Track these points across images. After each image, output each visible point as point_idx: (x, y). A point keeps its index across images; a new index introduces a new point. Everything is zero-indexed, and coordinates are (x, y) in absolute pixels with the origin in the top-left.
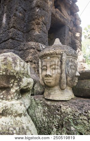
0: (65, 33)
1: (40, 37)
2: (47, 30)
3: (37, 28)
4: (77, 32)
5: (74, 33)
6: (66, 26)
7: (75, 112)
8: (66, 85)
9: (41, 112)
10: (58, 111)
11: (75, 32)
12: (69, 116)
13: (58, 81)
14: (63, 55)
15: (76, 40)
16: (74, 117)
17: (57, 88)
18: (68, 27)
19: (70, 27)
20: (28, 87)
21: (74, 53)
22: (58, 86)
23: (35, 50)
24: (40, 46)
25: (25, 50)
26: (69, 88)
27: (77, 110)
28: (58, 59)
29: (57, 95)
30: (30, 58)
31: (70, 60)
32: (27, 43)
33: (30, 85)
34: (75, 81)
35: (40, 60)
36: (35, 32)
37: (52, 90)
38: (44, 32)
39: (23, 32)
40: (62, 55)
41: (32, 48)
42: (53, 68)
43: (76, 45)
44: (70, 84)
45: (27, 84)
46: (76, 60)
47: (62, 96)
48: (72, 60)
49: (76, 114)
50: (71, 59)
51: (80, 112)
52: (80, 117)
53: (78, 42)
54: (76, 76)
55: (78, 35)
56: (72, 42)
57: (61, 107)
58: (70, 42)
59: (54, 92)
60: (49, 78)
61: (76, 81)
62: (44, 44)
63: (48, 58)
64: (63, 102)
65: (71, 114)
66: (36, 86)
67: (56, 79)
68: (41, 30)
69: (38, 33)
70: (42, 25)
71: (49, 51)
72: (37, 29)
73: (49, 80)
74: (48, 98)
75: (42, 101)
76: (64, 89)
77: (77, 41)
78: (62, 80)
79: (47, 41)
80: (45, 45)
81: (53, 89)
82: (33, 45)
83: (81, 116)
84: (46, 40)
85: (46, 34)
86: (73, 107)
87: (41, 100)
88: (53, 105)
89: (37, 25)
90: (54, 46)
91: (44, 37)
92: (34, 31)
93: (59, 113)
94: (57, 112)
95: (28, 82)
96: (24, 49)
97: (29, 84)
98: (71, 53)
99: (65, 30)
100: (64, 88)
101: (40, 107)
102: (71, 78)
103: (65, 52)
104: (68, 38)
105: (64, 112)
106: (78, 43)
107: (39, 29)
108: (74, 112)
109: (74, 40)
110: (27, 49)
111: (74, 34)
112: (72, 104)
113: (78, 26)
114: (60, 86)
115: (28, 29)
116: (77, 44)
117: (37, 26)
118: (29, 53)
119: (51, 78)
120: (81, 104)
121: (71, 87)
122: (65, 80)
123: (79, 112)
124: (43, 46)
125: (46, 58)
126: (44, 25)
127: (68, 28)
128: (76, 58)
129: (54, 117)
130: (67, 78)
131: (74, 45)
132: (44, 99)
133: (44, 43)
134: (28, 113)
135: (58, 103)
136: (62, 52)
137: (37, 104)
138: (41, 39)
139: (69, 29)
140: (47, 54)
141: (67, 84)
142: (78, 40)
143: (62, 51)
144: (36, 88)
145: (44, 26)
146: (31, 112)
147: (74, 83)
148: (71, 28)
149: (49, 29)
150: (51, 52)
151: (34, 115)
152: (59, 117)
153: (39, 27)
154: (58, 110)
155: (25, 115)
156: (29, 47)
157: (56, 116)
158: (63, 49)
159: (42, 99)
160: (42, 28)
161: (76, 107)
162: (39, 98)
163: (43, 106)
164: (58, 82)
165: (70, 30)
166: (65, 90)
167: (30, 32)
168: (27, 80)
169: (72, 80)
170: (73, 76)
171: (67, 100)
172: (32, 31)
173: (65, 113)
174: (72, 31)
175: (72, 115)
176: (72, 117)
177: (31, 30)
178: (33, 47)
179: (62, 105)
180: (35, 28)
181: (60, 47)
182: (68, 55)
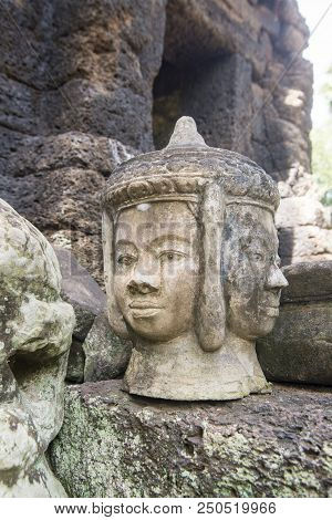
0: (232, 92)
1: (114, 112)
2: (146, 76)
3: (97, 66)
4: (291, 84)
5: (276, 89)
6: (238, 56)
7: (266, 452)
8: (222, 331)
9: (111, 458)
10: (191, 453)
11: (280, 87)
12: (239, 470)
13: (186, 313)
14: (210, 192)
15: (286, 123)
16: (262, 477)
17: (183, 343)
18: (248, 61)
19: (255, 61)
20: (45, 342)
21: (259, 182)
22: (190, 336)
23: (90, 172)
24: (115, 152)
25: (44, 169)
26: (238, 342)
27: (274, 442)
28: (186, 212)
29: (182, 376)
30: (64, 208)
31: (244, 214)
32: (50, 139)
33: (56, 334)
34: (264, 313)
35: (105, 217)
36: (87, 86)
37: (161, 353)
38: (130, 85)
39: (32, 86)
40: (201, 191)
41: (75, 162)
42: (163, 253)
43: (284, 148)
44: (244, 323)
45: (40, 329)
46: (269, 214)
47: (207, 382)
48: (248, 215)
49: (268, 463)
50: (245, 210)
51: (287, 454)
52: (287, 475)
53: (296, 130)
54: (267, 288)
55: (293, 98)
56: (266, 132)
57: (201, 431)
58: (259, 134)
59: (170, 364)
60: (148, 298)
61: (273, 312)
62: (134, 142)
63: (143, 207)
64: (212, 409)
65: (247, 463)
66: (92, 338)
67: (177, 302)
68: (116, 76)
69: (106, 93)
70: (124, 52)
71: (144, 174)
72: (99, 73)
73: (146, 308)
74: (145, 393)
75: (115, 409)
76: (217, 349)
77: (292, 130)
78: (206, 309)
79: (146, 129)
80: (137, 146)
81: (167, 348)
82: (78, 146)
83: (290, 471)
84: (142, 124)
85: (141, 94)
86: (255, 430)
87: (112, 404)
88: (165, 425)
89: (96, 52)
90: (167, 152)
91: (131, 112)
92: (85, 82)
93: (194, 458)
94: (183, 453)
95: (47, 319)
96: (39, 167)
97: (50, 327)
98: (245, 185)
99: (232, 77)
100: (216, 342)
101: (107, 435)
102: (247, 296)
103: (217, 178)
104: (250, 114)
105: (216, 456)
106: (295, 136)
107: (110, 74)
108: (260, 452)
109: (276, 124)
110: (52, 167)
111: (275, 97)
112: (251, 417)
113: (294, 55)
114: (198, 335)
115: (57, 73)
116: (287, 143)
117: (96, 57)
118: (62, 184)
119: (155, 301)
120: (291, 413)
121: (250, 340)
122: (221, 309)
123: (280, 451)
124: (129, 152)
125: (134, 207)
126: (134, 56)
127: (250, 66)
128: (272, 208)
129: (169, 478)
130: (227, 298)
131: (278, 146)
132: (126, 398)
133: (132, 138)
134: (54, 467)
135: (187, 413)
136: (201, 181)
137: (95, 420)
138: (120, 117)
139: (250, 73)
140: (134, 190)
141: (229, 325)
142: (293, 122)
143: (203, 176)
144: (92, 348)
145: (131, 60)
146: (66, 459)
147: (259, 320)
148: (260, 67)
149: (155, 74)
150: (155, 178)
151: (79, 474)
152: (193, 477)
153: (110, 65)
154: (189, 447)
155: (34, 476)
156: (61, 158)
157: (179, 476)
158: (210, 165)
159: (114, 396)
160: (121, 66)
161: (271, 428)
162: (105, 394)
163: (121, 431)
164: (188, 315)
165: (255, 78)
166: (223, 351)
167: (65, 88)
168: (42, 308)
169: (253, 305)
170: (257, 289)
171: (229, 397)
172: (75, 80)
173: (218, 458)
174: (267, 80)
175: (251, 468)
176: (252, 477)
177: (71, 76)
178: (80, 156)
179: (205, 424)
180: (87, 69)
181: (194, 158)
182: (230, 193)
